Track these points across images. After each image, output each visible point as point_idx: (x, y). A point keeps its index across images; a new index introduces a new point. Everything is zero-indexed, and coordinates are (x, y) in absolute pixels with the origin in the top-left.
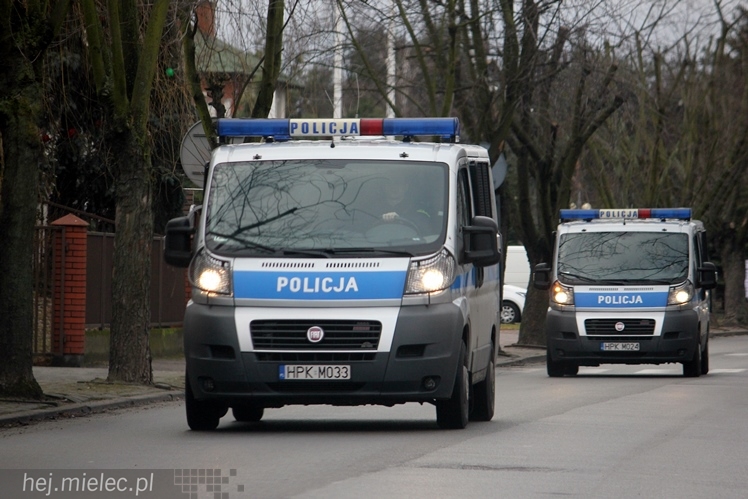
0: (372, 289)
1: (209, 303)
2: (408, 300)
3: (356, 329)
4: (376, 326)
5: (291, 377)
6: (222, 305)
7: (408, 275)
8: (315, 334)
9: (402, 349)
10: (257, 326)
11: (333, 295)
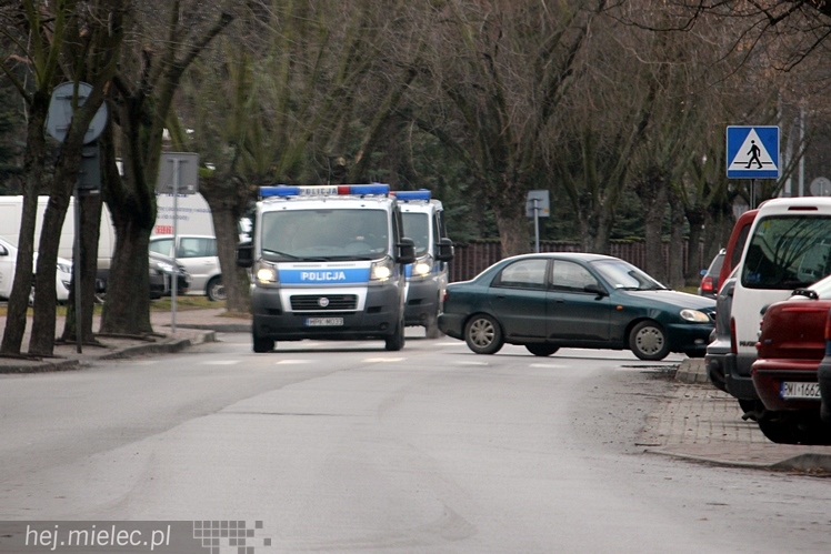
0: (352, 278)
1: (266, 287)
2: (371, 283)
3: (346, 299)
4: (354, 297)
5: (312, 324)
6: (274, 287)
7: (370, 271)
8: (324, 302)
9: (370, 309)
10: (293, 298)
11: (332, 281)
